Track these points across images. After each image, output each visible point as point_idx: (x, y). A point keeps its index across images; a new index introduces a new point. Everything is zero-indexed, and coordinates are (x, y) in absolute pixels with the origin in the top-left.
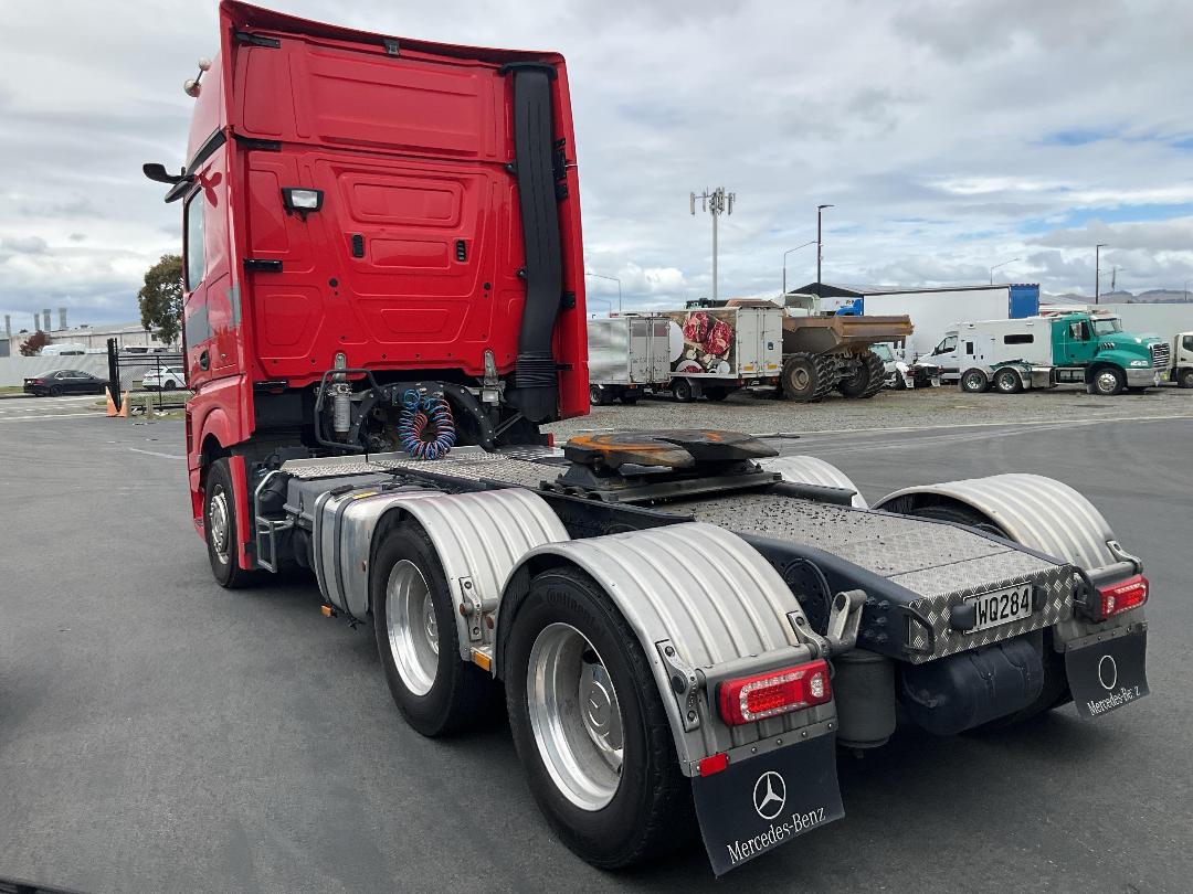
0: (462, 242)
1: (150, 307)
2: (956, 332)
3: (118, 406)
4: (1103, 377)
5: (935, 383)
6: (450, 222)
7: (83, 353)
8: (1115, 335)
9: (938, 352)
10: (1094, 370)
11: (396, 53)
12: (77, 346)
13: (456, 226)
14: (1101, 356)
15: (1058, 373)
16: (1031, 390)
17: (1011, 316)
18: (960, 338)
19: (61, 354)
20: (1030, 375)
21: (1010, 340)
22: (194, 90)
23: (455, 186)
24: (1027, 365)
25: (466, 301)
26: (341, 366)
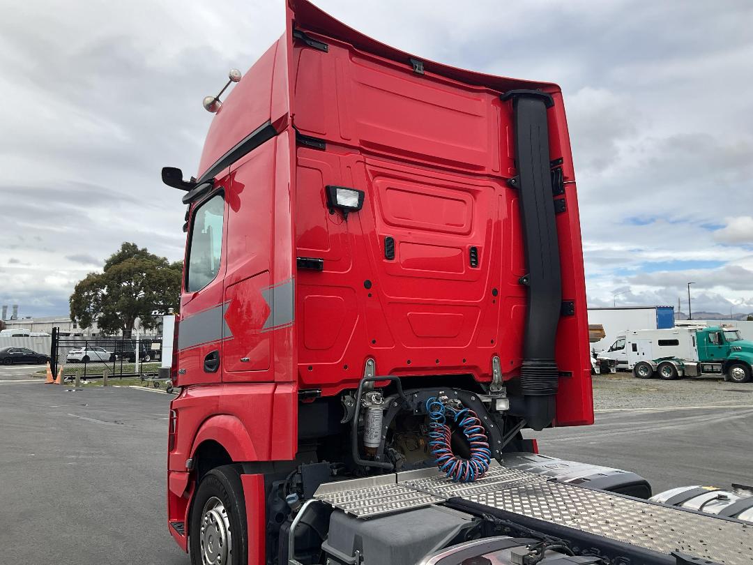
0: (474, 249)
1: (77, 305)
2: (625, 337)
3: (55, 377)
4: (735, 370)
5: (613, 371)
6: (465, 229)
7: (28, 336)
8: (740, 342)
9: (612, 349)
10: (728, 365)
11: (422, 72)
12: (24, 331)
13: (468, 234)
14: (733, 355)
15: (703, 366)
16: (684, 377)
17: (659, 327)
18: (627, 341)
19: (13, 336)
20: (682, 367)
21: (662, 343)
22: (212, 107)
23: (467, 197)
24: (677, 360)
25: (476, 306)
26: (369, 373)
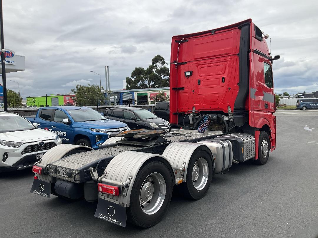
0: (224, 78)
13: (223, 74)
26: (194, 110)
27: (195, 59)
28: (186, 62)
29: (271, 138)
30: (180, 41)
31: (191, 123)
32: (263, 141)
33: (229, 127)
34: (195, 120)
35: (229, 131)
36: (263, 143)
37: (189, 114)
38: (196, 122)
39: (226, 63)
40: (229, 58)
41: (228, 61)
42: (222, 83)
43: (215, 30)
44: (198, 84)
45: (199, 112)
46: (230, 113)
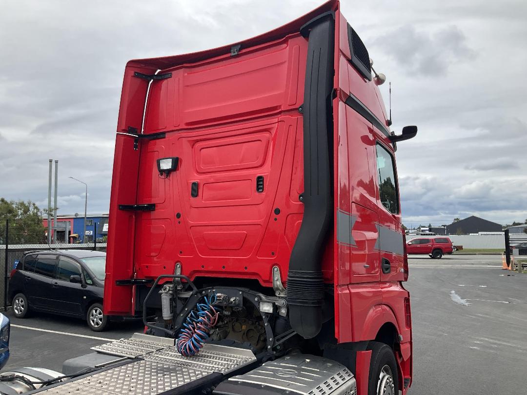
3: (508, 264)
11: (236, 53)
13: (261, 166)
25: (259, 224)
26: (178, 273)
27: (187, 124)
28: (164, 133)
29: (401, 356)
30: (152, 76)
31: (166, 314)
32: (381, 375)
33: (275, 335)
34: (180, 305)
35: (274, 349)
36: (381, 384)
37: (160, 287)
38: (180, 313)
39: (267, 135)
40: (276, 120)
41: (272, 128)
42: (257, 193)
43: (239, 46)
44: (193, 195)
45: (192, 280)
46: (278, 289)
